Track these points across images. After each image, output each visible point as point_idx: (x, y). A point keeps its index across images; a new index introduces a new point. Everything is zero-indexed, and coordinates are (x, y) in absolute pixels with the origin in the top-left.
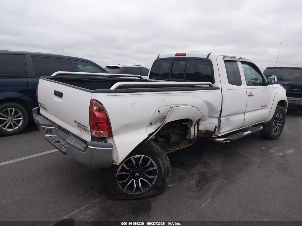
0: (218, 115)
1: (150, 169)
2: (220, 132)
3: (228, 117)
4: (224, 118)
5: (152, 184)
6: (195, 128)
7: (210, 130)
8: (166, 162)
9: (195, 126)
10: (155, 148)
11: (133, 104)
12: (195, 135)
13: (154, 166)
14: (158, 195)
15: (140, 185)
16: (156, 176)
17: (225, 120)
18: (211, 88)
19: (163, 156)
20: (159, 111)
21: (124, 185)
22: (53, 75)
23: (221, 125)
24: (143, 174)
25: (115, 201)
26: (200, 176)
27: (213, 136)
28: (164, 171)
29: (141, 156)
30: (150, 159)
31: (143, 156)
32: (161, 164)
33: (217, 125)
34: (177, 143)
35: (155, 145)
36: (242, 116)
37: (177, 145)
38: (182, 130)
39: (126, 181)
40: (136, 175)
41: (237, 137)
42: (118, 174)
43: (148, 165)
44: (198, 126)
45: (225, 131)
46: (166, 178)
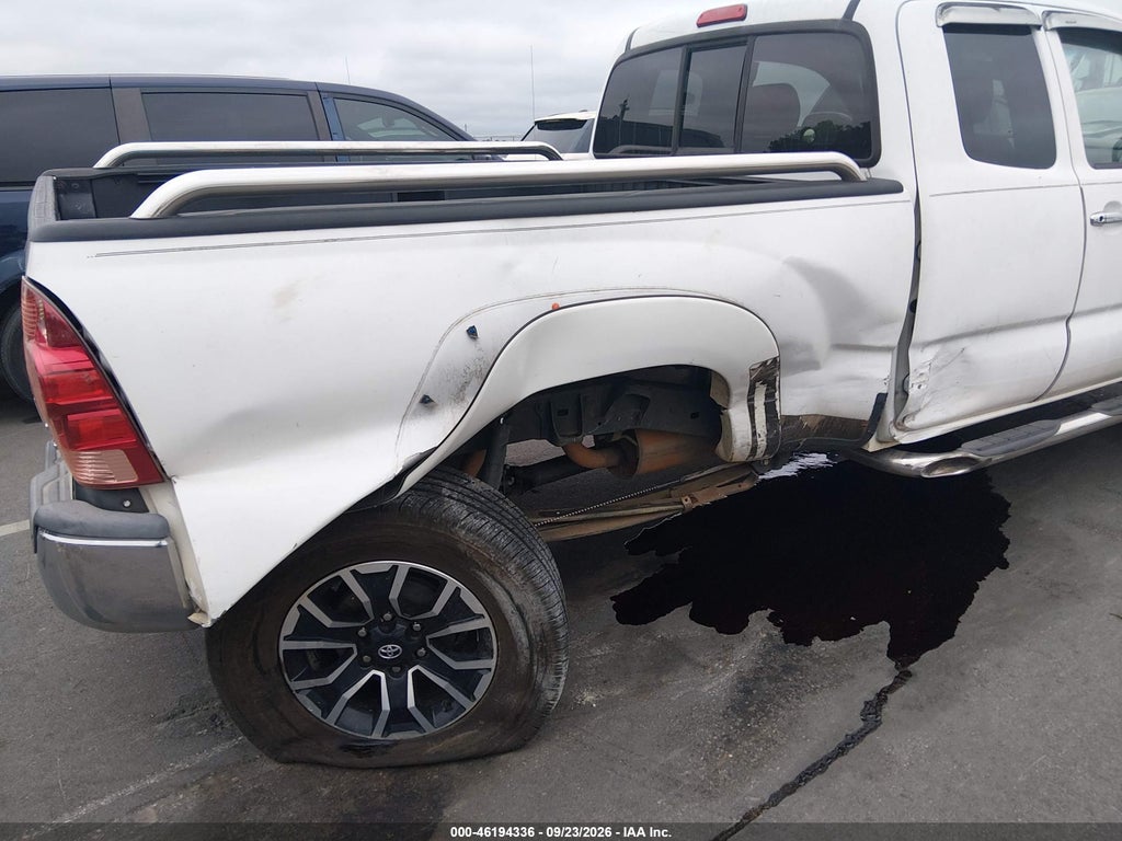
0: (892, 336)
1: (455, 629)
2: (908, 424)
3: (955, 346)
4: (930, 353)
5: (475, 699)
6: (752, 409)
7: (848, 417)
8: (531, 597)
9: (751, 400)
10: (463, 527)
11: (285, 296)
12: (755, 441)
13: (470, 615)
14: (504, 752)
15: (411, 702)
16: (492, 663)
17: (936, 363)
18: (847, 186)
19: (512, 567)
20: (472, 332)
21: (327, 697)
22: (105, 161)
23: (913, 391)
24: (427, 649)
25: (289, 767)
26: (769, 653)
27: (873, 446)
28: (525, 640)
29: (395, 568)
30: (445, 581)
31: (405, 566)
32: (508, 608)
33: (884, 390)
34: (669, 479)
35: (465, 513)
36: (1051, 338)
37: (670, 488)
38: (694, 416)
39: (331, 678)
40: (385, 654)
41: (1013, 450)
42: (284, 645)
43: (437, 609)
44: (770, 396)
45: (939, 416)
46: (540, 675)
